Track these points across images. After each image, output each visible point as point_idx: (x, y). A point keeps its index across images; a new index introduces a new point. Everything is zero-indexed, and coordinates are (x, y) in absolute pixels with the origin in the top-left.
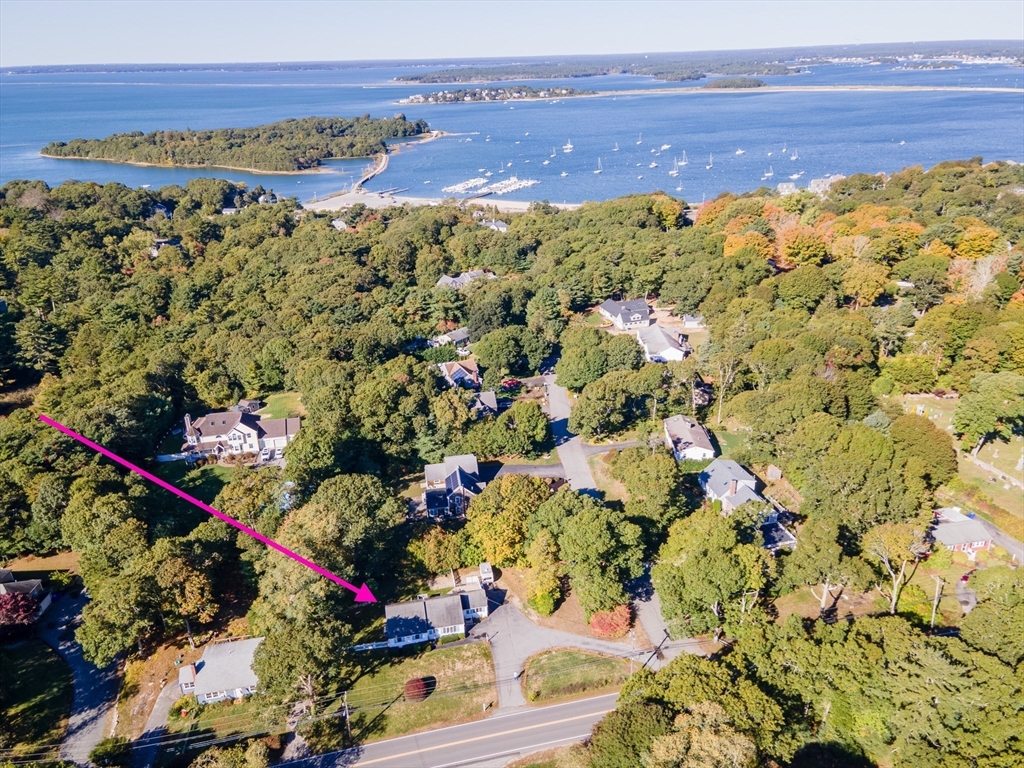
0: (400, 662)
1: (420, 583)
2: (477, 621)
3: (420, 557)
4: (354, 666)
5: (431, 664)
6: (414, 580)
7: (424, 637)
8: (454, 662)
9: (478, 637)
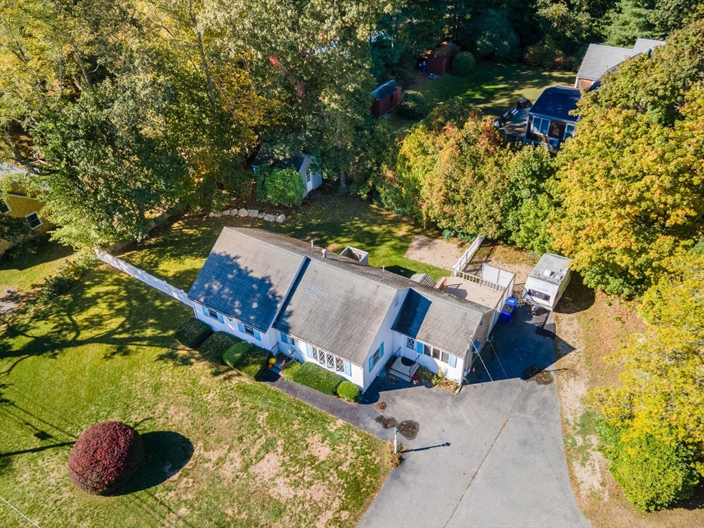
0: (186, 361)
1: (402, 231)
2: (424, 377)
3: (417, 172)
4: (119, 312)
5: (227, 412)
6: (396, 222)
7: (267, 339)
8: (269, 447)
9: (386, 423)
